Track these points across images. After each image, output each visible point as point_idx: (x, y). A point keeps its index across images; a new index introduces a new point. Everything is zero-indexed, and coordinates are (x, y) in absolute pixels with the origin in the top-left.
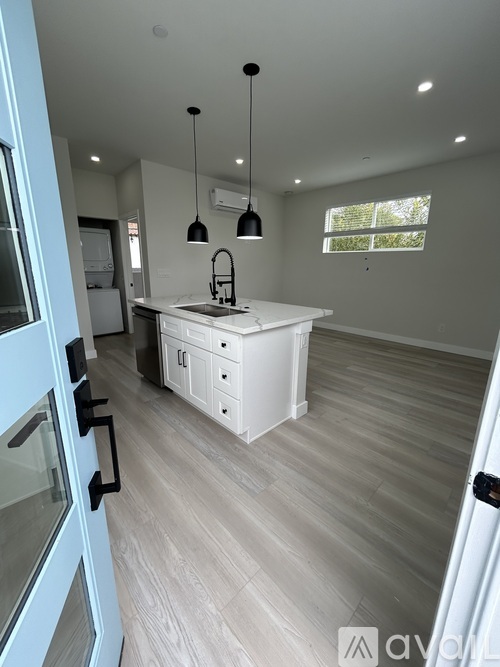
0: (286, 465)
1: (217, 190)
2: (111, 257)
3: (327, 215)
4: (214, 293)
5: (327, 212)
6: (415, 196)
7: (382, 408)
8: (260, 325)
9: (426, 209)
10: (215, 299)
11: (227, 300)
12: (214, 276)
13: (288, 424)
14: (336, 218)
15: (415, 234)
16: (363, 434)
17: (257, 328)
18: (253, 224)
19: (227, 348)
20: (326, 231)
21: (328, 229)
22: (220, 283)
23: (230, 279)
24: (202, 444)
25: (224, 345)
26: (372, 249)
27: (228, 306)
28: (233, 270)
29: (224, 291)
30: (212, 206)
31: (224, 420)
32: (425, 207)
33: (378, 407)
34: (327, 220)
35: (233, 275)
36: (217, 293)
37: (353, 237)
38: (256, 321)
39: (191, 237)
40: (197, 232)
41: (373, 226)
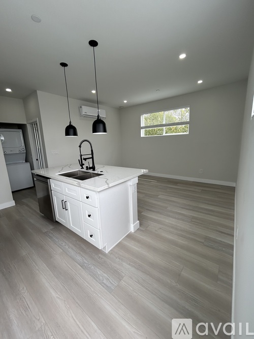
0: (129, 264)
1: (83, 107)
2: (23, 145)
3: (141, 118)
4: (82, 165)
5: (142, 116)
6: (182, 108)
7: (178, 219)
8: (108, 184)
9: (188, 114)
10: (82, 168)
11: (90, 168)
12: (81, 156)
13: (130, 236)
14: (146, 119)
15: (184, 126)
16: (170, 237)
17: (106, 187)
18: (101, 126)
19: (89, 199)
20: (142, 126)
21: (143, 125)
22: (85, 159)
23: (91, 156)
24: (79, 258)
25: (87, 197)
26: (164, 134)
27: (91, 171)
28: (92, 151)
29: (88, 163)
30: (81, 115)
31: (92, 241)
32: (187, 113)
33: (176, 218)
34: (141, 120)
35: (92, 154)
36: (84, 164)
37: (155, 128)
38: (106, 182)
39: (67, 133)
40: (71, 130)
41: (164, 123)
